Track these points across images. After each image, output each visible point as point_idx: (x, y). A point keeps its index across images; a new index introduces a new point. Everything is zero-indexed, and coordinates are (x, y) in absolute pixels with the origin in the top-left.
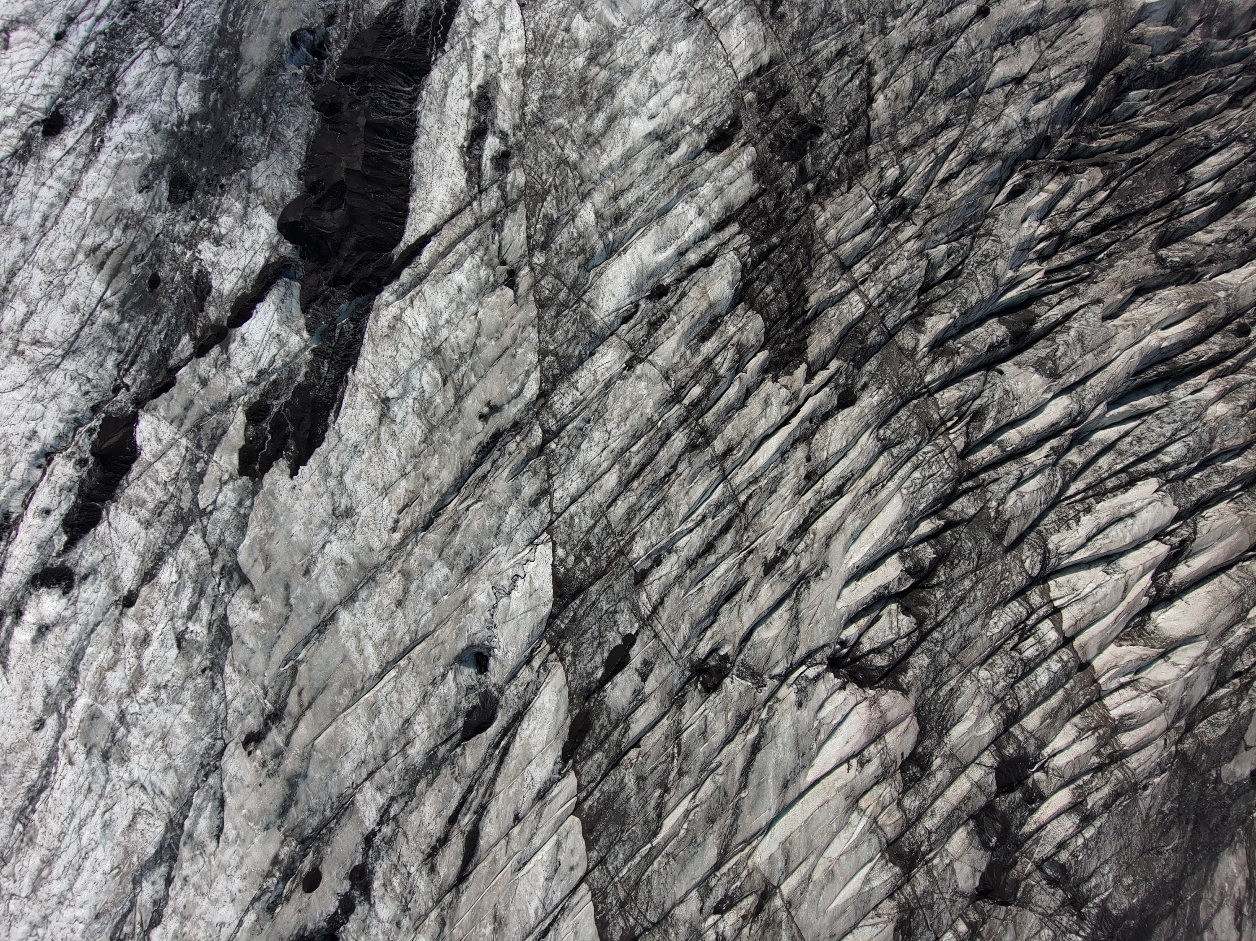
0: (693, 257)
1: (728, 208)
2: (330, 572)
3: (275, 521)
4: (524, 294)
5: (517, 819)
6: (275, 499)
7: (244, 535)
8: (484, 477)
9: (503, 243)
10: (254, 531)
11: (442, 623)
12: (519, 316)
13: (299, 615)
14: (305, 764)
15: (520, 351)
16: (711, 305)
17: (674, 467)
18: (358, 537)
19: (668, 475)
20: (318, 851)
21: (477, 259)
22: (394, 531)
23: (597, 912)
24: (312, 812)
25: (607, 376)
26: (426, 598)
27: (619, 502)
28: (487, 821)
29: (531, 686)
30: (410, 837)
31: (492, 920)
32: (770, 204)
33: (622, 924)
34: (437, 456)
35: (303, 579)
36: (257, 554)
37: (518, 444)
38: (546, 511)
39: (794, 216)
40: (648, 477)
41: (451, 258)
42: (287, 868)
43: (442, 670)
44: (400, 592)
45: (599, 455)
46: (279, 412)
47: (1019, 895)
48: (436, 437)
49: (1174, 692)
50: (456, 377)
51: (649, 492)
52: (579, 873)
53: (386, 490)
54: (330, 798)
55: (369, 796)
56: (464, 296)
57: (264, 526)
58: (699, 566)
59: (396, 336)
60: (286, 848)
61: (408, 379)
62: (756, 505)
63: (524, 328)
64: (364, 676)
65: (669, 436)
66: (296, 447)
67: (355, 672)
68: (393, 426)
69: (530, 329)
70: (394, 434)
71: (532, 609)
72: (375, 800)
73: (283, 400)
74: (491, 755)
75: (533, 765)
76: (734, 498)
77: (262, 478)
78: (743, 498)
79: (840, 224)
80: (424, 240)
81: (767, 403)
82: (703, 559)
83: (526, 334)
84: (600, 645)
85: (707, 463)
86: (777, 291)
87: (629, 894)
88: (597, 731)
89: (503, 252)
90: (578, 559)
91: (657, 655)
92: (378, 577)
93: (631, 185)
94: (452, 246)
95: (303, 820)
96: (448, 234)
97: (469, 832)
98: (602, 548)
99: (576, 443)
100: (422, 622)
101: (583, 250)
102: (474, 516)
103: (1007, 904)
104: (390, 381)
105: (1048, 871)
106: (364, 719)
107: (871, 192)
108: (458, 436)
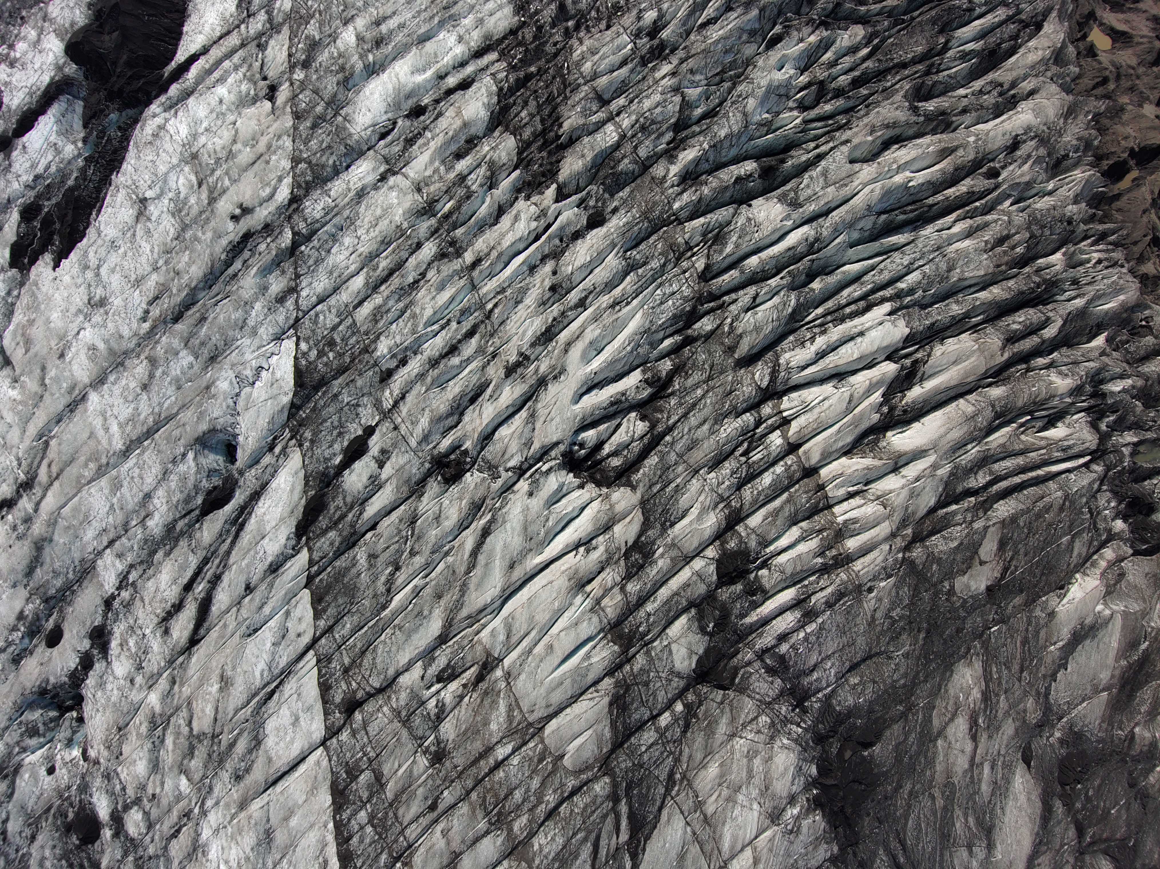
0: (452, 81)
1: (487, 37)
2: (83, 356)
3: (37, 309)
4: (281, 106)
5: (249, 589)
6: (39, 289)
7: (10, 322)
8: (235, 275)
9: (266, 60)
10: (18, 317)
11: (184, 407)
12: (276, 125)
13: (52, 395)
14: (50, 529)
15: (274, 158)
16: (466, 125)
17: (423, 275)
18: (110, 325)
19: (416, 282)
20: (61, 611)
21: (240, 74)
22: (145, 321)
23: (320, 675)
24: (56, 574)
25: (359, 185)
26: (170, 383)
27: (366, 303)
28: (220, 589)
29: (269, 468)
30: (147, 602)
31: (218, 679)
32: (529, 37)
33: (344, 687)
34: (187, 252)
35: (58, 362)
36: (19, 338)
37: (268, 244)
38: (291, 308)
39: (553, 50)
40: (395, 281)
41: (216, 75)
42: (32, 624)
43: (182, 450)
44: (146, 377)
45: (348, 258)
46: (49, 212)
47: (737, 680)
48: (188, 235)
49: (898, 500)
50: (210, 180)
51: (397, 297)
52: (306, 639)
53: (138, 282)
54: (73, 562)
55: (109, 562)
56: (224, 107)
57: (27, 313)
58: (442, 366)
59: (158, 142)
60: (31, 605)
61: (165, 181)
62: (502, 313)
63: (279, 137)
64: (108, 452)
65: (419, 245)
66: (61, 242)
67: (100, 447)
68: (148, 224)
69: (285, 138)
70: (148, 232)
71: (273, 397)
72: (114, 565)
73: (54, 201)
74: (228, 531)
75: (267, 539)
76: (481, 306)
77: (29, 270)
78: (489, 306)
79: (597, 57)
80: (193, 59)
81: (517, 218)
82: (446, 360)
83: (281, 142)
84: (340, 434)
85: (456, 272)
86: (532, 116)
87: (354, 662)
88: (332, 512)
89: (265, 69)
90: (321, 354)
91: (395, 445)
92: (127, 362)
93: (394, 13)
94: (219, 63)
95: (48, 580)
96: (215, 53)
97: (203, 599)
98: (346, 345)
99: (327, 247)
100: (166, 405)
101: (342, 69)
102: (221, 310)
103: (724, 688)
104: (149, 183)
105: (768, 661)
106: (106, 491)
107: (628, 31)
108: (209, 235)
